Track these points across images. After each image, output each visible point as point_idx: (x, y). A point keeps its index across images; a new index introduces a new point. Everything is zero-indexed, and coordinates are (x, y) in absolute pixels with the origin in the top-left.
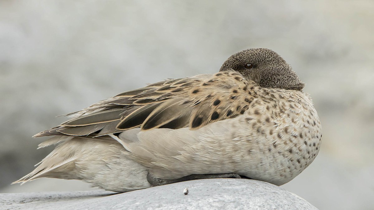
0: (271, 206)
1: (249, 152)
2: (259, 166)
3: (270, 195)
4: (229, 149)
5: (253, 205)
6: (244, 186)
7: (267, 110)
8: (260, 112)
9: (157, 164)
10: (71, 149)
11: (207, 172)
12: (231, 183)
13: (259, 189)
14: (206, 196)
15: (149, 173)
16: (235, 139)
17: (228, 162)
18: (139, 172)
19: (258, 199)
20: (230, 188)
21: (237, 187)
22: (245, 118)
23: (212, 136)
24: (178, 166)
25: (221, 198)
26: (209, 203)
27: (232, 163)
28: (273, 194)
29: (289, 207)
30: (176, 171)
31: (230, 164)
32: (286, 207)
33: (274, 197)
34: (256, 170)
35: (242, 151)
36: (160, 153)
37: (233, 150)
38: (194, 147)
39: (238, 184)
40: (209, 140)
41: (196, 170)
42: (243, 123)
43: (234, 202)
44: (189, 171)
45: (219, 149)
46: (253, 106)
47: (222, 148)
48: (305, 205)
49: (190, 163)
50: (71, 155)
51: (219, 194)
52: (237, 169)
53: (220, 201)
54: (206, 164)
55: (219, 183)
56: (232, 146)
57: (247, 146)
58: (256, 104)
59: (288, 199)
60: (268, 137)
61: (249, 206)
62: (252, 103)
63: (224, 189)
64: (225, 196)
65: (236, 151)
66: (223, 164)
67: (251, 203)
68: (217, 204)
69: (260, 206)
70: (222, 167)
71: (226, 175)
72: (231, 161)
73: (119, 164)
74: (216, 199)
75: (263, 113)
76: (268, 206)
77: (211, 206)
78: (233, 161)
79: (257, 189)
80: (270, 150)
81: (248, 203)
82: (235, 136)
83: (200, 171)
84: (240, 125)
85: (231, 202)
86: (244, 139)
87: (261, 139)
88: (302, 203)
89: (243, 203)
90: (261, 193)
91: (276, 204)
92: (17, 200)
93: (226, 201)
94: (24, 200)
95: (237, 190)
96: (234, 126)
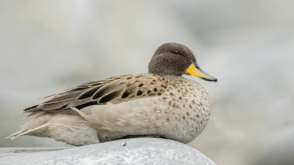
0: (180, 155)
1: (168, 120)
2: (175, 129)
3: (179, 148)
4: (153, 117)
5: (168, 153)
6: (162, 142)
7: (179, 92)
8: (174, 93)
9: (105, 128)
10: (46, 119)
11: (138, 134)
12: (154, 140)
13: (173, 144)
14: (137, 147)
15: (99, 134)
16: (157, 112)
17: (153, 127)
18: (93, 134)
19: (171, 150)
20: (153, 143)
21: (158, 143)
22: (162, 98)
23: (141, 108)
24: (119, 129)
25: (147, 149)
26: (139, 151)
27: (156, 128)
28: (182, 148)
29: (192, 156)
30: (118, 132)
31: (154, 128)
32: (190, 156)
33: (182, 149)
34: (173, 132)
35: (162, 119)
36: (107, 121)
37: (156, 119)
38: (129, 115)
39: (158, 141)
40: (139, 111)
41: (130, 132)
42: (161, 100)
43: (156, 151)
44: (126, 133)
45: (146, 118)
46: (168, 90)
47: (148, 117)
48: (203, 156)
49: (127, 127)
50: (45, 122)
51: (146, 146)
52: (158, 132)
53: (146, 150)
54: (137, 128)
55: (146, 140)
56: (155, 116)
57: (166, 116)
58: (170, 89)
59: (191, 151)
60: (182, 109)
61: (165, 154)
62: (167, 89)
63: (149, 143)
64: (150, 147)
65: (158, 119)
66: (149, 128)
67: (167, 152)
68: (144, 152)
69: (173, 155)
70: (148, 130)
71: (151, 136)
72: (155, 126)
73: (78, 129)
74: (144, 149)
75: (175, 94)
76: (178, 155)
77: (141, 153)
78: (156, 126)
79: (171, 144)
80: (184, 118)
81: (165, 152)
82: (157, 110)
83: (133, 132)
84: (159, 102)
85: (154, 151)
86: (163, 112)
87: (177, 110)
88: (200, 154)
89: (161, 152)
90: (173, 146)
91: (184, 154)
92: (12, 151)
93: (151, 150)
94: (17, 151)
95: (158, 144)
96: (155, 103)
